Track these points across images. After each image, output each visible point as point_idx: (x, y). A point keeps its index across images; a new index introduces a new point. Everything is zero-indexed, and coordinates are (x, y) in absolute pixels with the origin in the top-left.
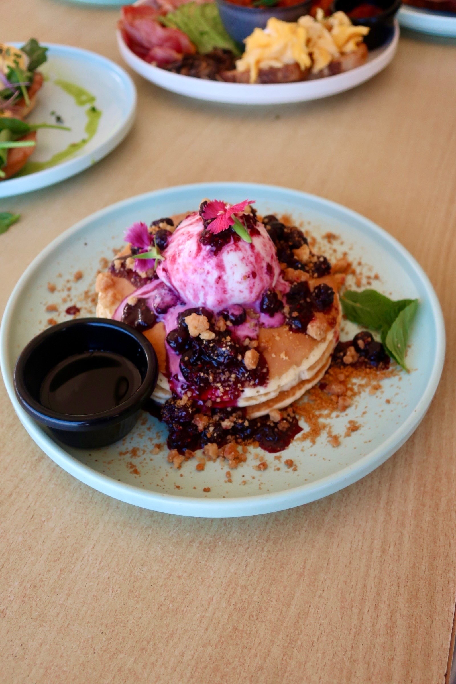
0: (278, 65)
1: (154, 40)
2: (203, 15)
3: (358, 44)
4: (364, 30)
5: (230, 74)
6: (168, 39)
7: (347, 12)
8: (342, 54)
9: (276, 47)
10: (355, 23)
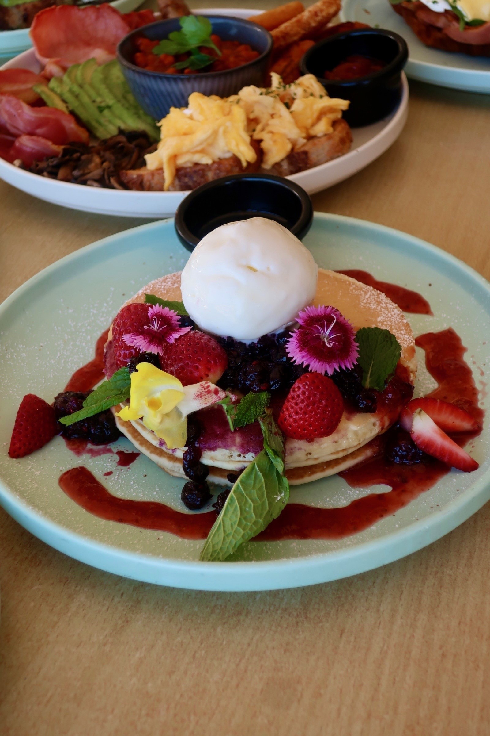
0: (206, 160)
1: (21, 125)
2: (106, 79)
3: (334, 124)
4: (343, 104)
5: (134, 174)
6: (40, 123)
7: (320, 76)
8: (310, 138)
9: (200, 136)
10: (332, 92)
